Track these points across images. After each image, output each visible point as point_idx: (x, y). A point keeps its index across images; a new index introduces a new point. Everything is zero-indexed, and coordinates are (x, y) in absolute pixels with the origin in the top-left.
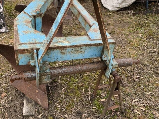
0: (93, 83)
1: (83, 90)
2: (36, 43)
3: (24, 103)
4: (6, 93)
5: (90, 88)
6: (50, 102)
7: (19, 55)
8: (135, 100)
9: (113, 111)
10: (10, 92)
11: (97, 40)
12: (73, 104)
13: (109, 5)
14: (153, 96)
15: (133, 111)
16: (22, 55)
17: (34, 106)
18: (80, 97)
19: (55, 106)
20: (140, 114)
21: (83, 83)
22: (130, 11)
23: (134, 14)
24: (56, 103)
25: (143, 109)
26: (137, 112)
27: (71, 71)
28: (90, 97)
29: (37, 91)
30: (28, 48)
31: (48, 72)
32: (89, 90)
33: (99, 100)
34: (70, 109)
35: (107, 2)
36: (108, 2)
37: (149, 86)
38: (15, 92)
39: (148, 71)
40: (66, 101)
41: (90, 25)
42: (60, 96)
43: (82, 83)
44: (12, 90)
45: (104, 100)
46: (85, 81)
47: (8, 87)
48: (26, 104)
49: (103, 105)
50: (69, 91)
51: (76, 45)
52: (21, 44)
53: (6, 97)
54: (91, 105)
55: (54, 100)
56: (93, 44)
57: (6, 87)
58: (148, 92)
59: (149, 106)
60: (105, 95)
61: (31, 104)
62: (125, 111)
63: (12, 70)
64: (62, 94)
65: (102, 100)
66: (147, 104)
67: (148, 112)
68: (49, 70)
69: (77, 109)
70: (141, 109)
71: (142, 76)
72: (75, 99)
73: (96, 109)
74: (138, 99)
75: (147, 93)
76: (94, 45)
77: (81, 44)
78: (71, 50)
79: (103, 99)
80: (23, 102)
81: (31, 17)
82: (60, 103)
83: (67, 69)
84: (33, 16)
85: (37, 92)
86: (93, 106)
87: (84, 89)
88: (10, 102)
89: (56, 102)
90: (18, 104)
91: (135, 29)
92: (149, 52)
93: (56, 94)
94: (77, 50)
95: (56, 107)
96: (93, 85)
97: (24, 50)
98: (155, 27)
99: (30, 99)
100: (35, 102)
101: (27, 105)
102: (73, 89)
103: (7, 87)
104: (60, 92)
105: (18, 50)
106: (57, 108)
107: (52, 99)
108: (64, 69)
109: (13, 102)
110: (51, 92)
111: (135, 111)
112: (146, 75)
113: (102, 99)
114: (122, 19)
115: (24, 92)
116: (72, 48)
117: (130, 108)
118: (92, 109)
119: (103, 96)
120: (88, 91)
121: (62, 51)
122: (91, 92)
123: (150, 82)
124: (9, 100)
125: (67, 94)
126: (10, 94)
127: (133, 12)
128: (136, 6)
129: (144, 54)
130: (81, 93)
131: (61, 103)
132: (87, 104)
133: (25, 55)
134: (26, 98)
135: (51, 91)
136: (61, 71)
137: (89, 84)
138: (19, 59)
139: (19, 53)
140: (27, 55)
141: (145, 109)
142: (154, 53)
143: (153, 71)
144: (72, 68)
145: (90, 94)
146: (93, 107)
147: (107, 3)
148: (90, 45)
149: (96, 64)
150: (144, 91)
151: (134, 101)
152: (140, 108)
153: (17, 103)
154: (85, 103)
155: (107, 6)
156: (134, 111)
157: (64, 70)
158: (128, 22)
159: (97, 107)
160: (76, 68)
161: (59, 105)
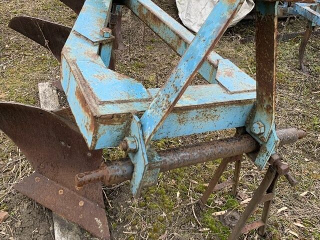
0: (196, 180)
1: (176, 194)
2: (130, 102)
3: (56, 232)
4: (7, 211)
5: (191, 189)
6: (113, 224)
7: (100, 128)
8: (282, 209)
9: (245, 235)
10: (16, 209)
11: (240, 92)
12: (163, 226)
13: (195, 23)
14: (313, 198)
15: (283, 230)
16: (106, 126)
17: (77, 236)
18: (173, 210)
19: (124, 233)
20: (296, 235)
21: (175, 180)
22: (234, 35)
23: (243, 42)
24: (125, 227)
25: (301, 226)
26: (290, 231)
27: (196, 157)
28: (194, 208)
29: (81, 204)
30: (120, 112)
31: (158, 162)
32: (190, 195)
33: (213, 214)
34: (159, 237)
35: (190, 17)
36: (192, 17)
37: (303, 179)
38: (28, 207)
39: (293, 150)
40: (145, 219)
41: (212, 62)
42: (131, 211)
43: (173, 180)
44: (20, 204)
45: (223, 212)
46: (177, 174)
47: (9, 199)
48: (61, 233)
49: (223, 224)
50: (148, 198)
51: (208, 103)
52: (102, 103)
53: (7, 222)
54: (199, 225)
55: (119, 221)
56: (236, 101)
57: (3, 197)
58: (303, 192)
59: (310, 220)
60: (223, 203)
61: (71, 233)
62: (269, 232)
63: (10, 159)
64: (134, 206)
65: (219, 213)
66: (306, 216)
67: (310, 230)
68: (159, 158)
69: (173, 235)
70: (297, 226)
71: (286, 161)
72: (164, 215)
73: (211, 231)
74: (287, 206)
75: (301, 193)
76: (239, 102)
77: (215, 101)
78: (196, 114)
79: (220, 210)
80: (51, 229)
81: (95, 44)
82: (133, 225)
83: (188, 154)
84: (98, 43)
85: (83, 204)
86: (203, 226)
87: (178, 194)
88: (20, 232)
89: (124, 223)
90: (41, 235)
91: (250, 71)
92: (288, 114)
93: (122, 206)
94: (208, 113)
95: (128, 235)
96: (197, 183)
97: (113, 116)
98: (287, 68)
99: (67, 222)
100: (79, 226)
101: (63, 235)
102: (157, 194)
103: (7, 197)
104: (129, 202)
105: (102, 116)
106: (131, 237)
107: (115, 218)
108: (182, 155)
109: (26, 230)
110: (111, 203)
111: (287, 230)
112: (293, 159)
113: (218, 211)
114: (222, 50)
115: (52, 207)
116: (199, 110)
117: (276, 226)
118: (203, 232)
119: (220, 204)
120: (188, 195)
121: (181, 117)
122: (194, 198)
123: (303, 171)
124: (16, 226)
125: (145, 205)
126: (16, 212)
127: (240, 37)
128: (243, 26)
129: (278, 118)
130: (173, 201)
131: (136, 226)
132: (190, 223)
133: (113, 126)
134: (58, 219)
135: (110, 201)
136: (178, 158)
137: (188, 182)
138: (98, 136)
139: (102, 123)
140: (116, 126)
141: (304, 225)
142: (297, 115)
143: (303, 150)
144: (197, 151)
145: (192, 202)
146: (204, 229)
147: (191, 20)
148: (232, 103)
149: (237, 141)
150: (294, 191)
151: (280, 211)
152: (295, 223)
153: (37, 231)
154: (187, 223)
155: (191, 24)
156: (285, 232)
157: (183, 157)
158: (236, 57)
159: (211, 229)
160: (204, 151)
161: (132, 230)
